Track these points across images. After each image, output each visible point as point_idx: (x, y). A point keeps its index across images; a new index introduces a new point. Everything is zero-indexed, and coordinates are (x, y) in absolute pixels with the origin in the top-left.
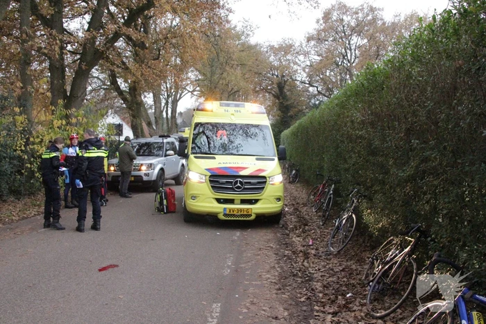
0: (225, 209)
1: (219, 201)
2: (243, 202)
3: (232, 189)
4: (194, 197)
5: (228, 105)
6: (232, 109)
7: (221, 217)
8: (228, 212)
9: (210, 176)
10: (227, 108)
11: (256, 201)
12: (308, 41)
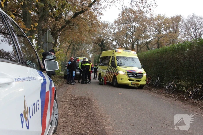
0: (132, 83)
1: (130, 80)
2: (137, 81)
3: (134, 77)
4: (122, 79)
5: (126, 51)
6: (127, 52)
7: (130, 85)
8: (132, 84)
9: (128, 73)
10: (125, 52)
11: (140, 81)
12: (115, 23)
